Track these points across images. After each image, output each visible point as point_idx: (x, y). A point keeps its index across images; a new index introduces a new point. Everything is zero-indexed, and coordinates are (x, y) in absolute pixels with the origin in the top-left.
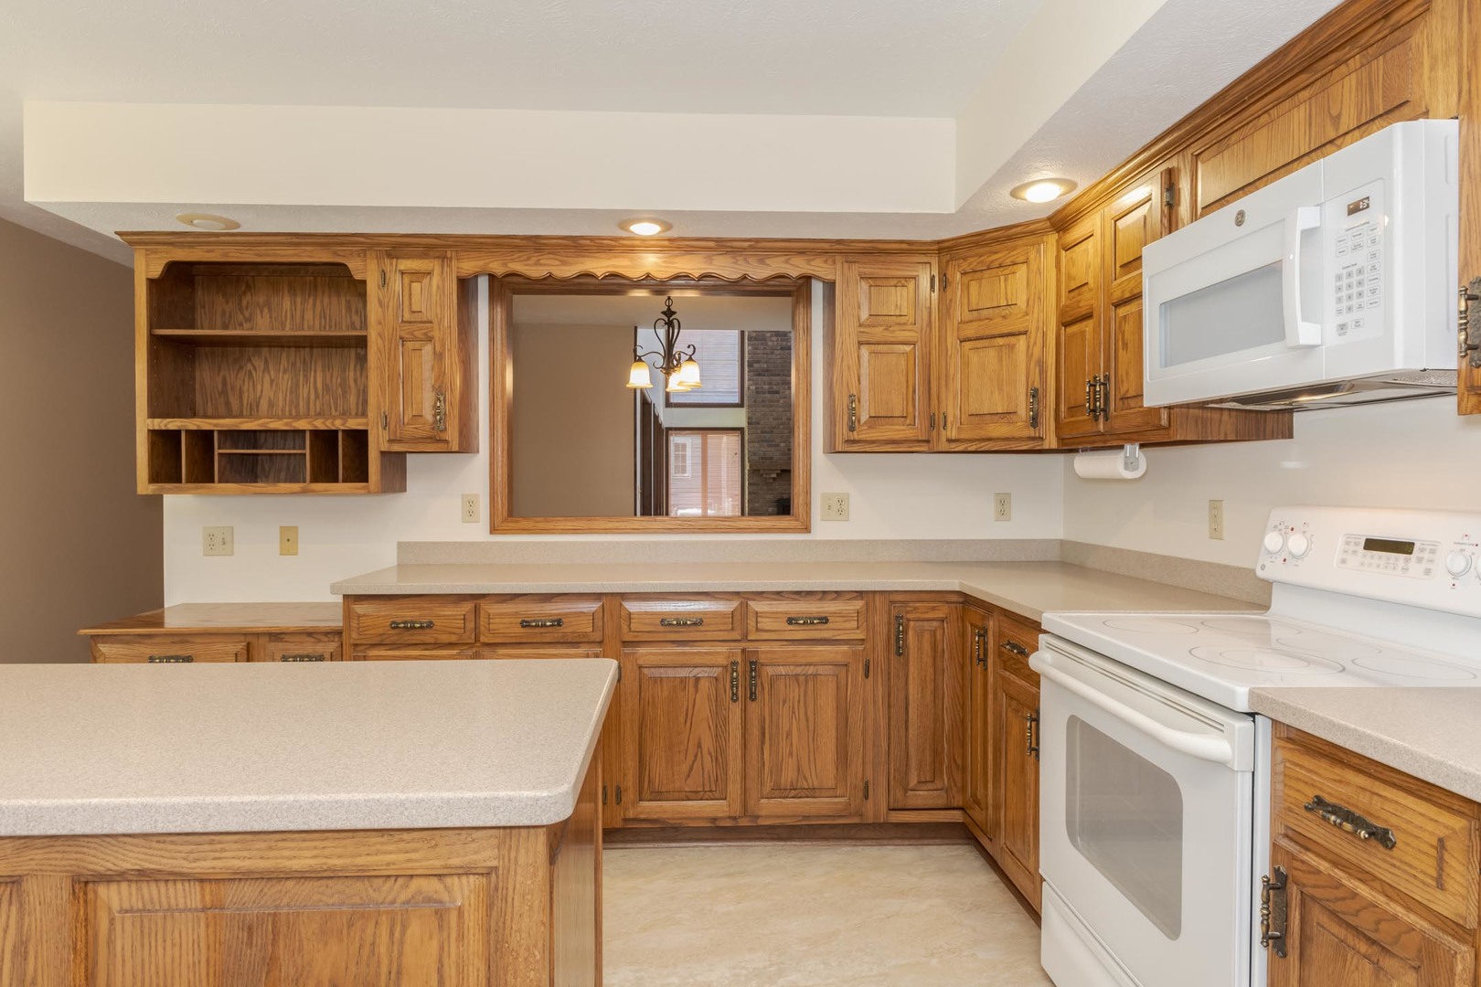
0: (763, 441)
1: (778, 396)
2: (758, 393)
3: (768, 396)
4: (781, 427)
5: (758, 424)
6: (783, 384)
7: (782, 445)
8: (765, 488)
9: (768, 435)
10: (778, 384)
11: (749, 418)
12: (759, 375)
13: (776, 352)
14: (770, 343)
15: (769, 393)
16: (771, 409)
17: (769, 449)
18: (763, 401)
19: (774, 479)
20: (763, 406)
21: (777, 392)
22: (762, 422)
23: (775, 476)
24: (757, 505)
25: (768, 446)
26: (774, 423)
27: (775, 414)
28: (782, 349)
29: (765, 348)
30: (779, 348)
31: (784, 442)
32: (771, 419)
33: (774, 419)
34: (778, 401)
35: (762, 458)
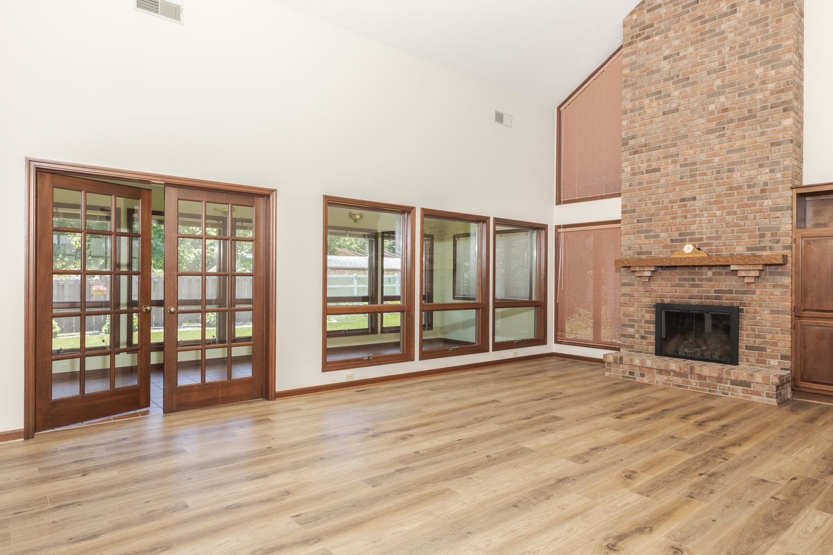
0: (639, 232)
1: (658, 174)
2: (633, 174)
3: (646, 176)
4: (662, 212)
5: (634, 211)
6: (665, 158)
7: (663, 235)
8: (641, 289)
9: (644, 225)
10: (659, 159)
11: (623, 206)
12: (636, 152)
13: (656, 120)
14: (649, 111)
15: (647, 172)
16: (650, 192)
17: (647, 241)
18: (639, 184)
19: (650, 277)
20: (640, 190)
21: (658, 170)
22: (637, 209)
23: (649, 274)
24: (631, 309)
25: (646, 237)
26: (653, 209)
27: (654, 197)
28: (664, 113)
29: (643, 119)
30: (661, 113)
31: (667, 231)
32: (649, 205)
33: (654, 204)
34: (658, 181)
35: (638, 253)
